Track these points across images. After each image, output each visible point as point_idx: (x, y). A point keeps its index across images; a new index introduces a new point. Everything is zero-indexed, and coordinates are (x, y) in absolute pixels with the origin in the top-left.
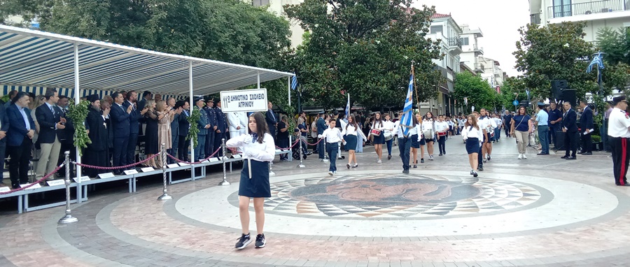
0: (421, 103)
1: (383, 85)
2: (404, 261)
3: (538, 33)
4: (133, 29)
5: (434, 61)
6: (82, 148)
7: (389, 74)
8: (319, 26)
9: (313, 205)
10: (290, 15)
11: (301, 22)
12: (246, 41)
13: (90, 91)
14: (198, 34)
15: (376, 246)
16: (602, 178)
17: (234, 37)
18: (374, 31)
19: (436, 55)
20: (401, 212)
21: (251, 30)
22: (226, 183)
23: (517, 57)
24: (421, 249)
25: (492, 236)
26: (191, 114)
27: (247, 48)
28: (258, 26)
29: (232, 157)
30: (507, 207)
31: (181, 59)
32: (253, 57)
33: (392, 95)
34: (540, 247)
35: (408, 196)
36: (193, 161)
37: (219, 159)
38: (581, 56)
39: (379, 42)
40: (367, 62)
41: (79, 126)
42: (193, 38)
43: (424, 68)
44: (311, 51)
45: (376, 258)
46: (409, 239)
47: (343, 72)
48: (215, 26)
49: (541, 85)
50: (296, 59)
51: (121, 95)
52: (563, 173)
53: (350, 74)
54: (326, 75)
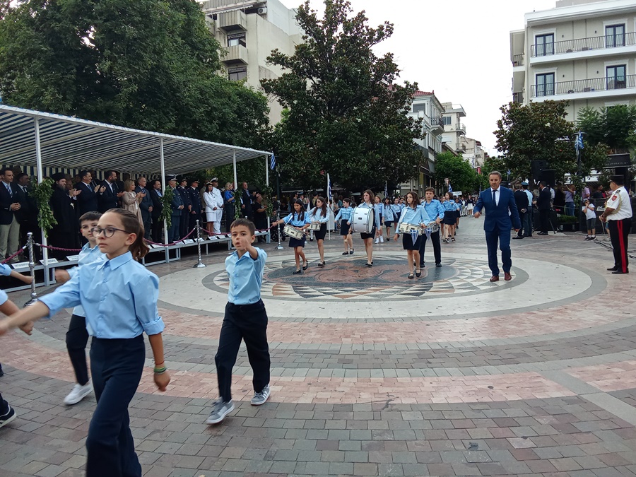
0: (402, 184)
1: (364, 166)
2: (377, 342)
3: (520, 112)
4: (101, 104)
5: (415, 140)
6: (47, 229)
7: (370, 153)
8: (298, 103)
9: (289, 287)
10: (268, 90)
11: (278, 98)
12: (222, 118)
13: (57, 170)
14: (170, 110)
15: (350, 328)
16: (576, 258)
17: (208, 114)
18: (355, 108)
19: (417, 134)
20: (377, 293)
21: (226, 106)
22: (202, 265)
23: (498, 137)
24: (395, 330)
25: (465, 317)
26: (163, 194)
27: (221, 125)
28: (234, 102)
29: (208, 239)
30: (483, 288)
31: (151, 136)
32: (229, 135)
33: (373, 175)
34: (513, 327)
35: (385, 277)
36: (167, 242)
37: (195, 241)
38: (561, 136)
39: (359, 120)
40: (347, 141)
41: (43, 207)
42: (166, 114)
43: (406, 148)
44: (290, 129)
45: (349, 340)
46: (384, 320)
47: (323, 151)
48: (188, 100)
49: (520, 165)
50: (275, 138)
51: (89, 174)
52: (538, 253)
53: (330, 154)
54: (304, 155)
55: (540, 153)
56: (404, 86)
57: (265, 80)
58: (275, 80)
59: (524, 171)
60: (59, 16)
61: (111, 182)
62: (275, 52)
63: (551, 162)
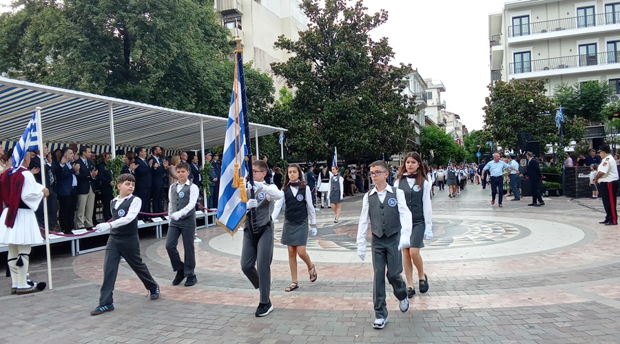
1: (365, 139)
7: (371, 128)
8: (305, 84)
10: (277, 73)
11: (287, 79)
18: (356, 88)
25: (491, 259)
26: (203, 166)
30: (496, 240)
31: (193, 116)
33: (373, 149)
39: (361, 98)
40: (350, 117)
42: (187, 95)
44: (297, 107)
47: (328, 127)
48: (207, 84)
49: (507, 137)
50: (283, 114)
51: (144, 150)
54: (311, 130)
55: (525, 126)
56: (400, 67)
57: (275, 64)
58: (283, 64)
59: (511, 142)
60: (96, 9)
61: (158, 157)
62: (282, 37)
63: (534, 134)
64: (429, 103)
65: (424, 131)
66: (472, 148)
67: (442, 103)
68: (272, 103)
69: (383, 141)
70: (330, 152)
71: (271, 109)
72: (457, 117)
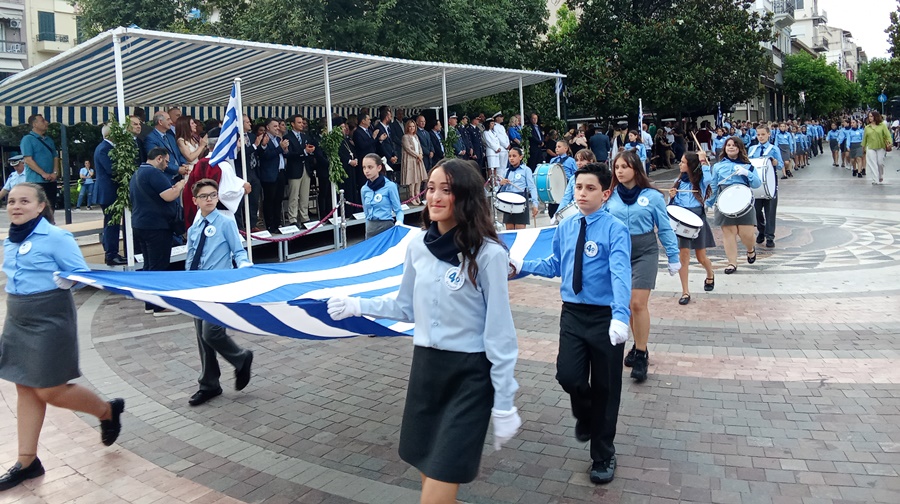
1: (689, 85)
4: (352, 23)
5: (762, 44)
7: (697, 67)
8: (594, 4)
12: (493, 31)
14: (430, 25)
17: (476, 26)
18: (674, 5)
19: (765, 36)
21: (497, 15)
26: (446, 137)
27: (492, 39)
28: (506, 8)
32: (500, 53)
33: (701, 98)
39: (681, 22)
40: (663, 51)
42: (424, 30)
43: (748, 56)
44: (581, 38)
47: (629, 67)
48: (454, 12)
50: (560, 51)
53: (639, 70)
54: (604, 73)
61: (387, 124)
64: (798, 14)
65: (788, 63)
66: (871, 88)
67: (820, 14)
68: (545, 33)
69: (718, 84)
70: (632, 104)
71: (544, 44)
72: (847, 34)
